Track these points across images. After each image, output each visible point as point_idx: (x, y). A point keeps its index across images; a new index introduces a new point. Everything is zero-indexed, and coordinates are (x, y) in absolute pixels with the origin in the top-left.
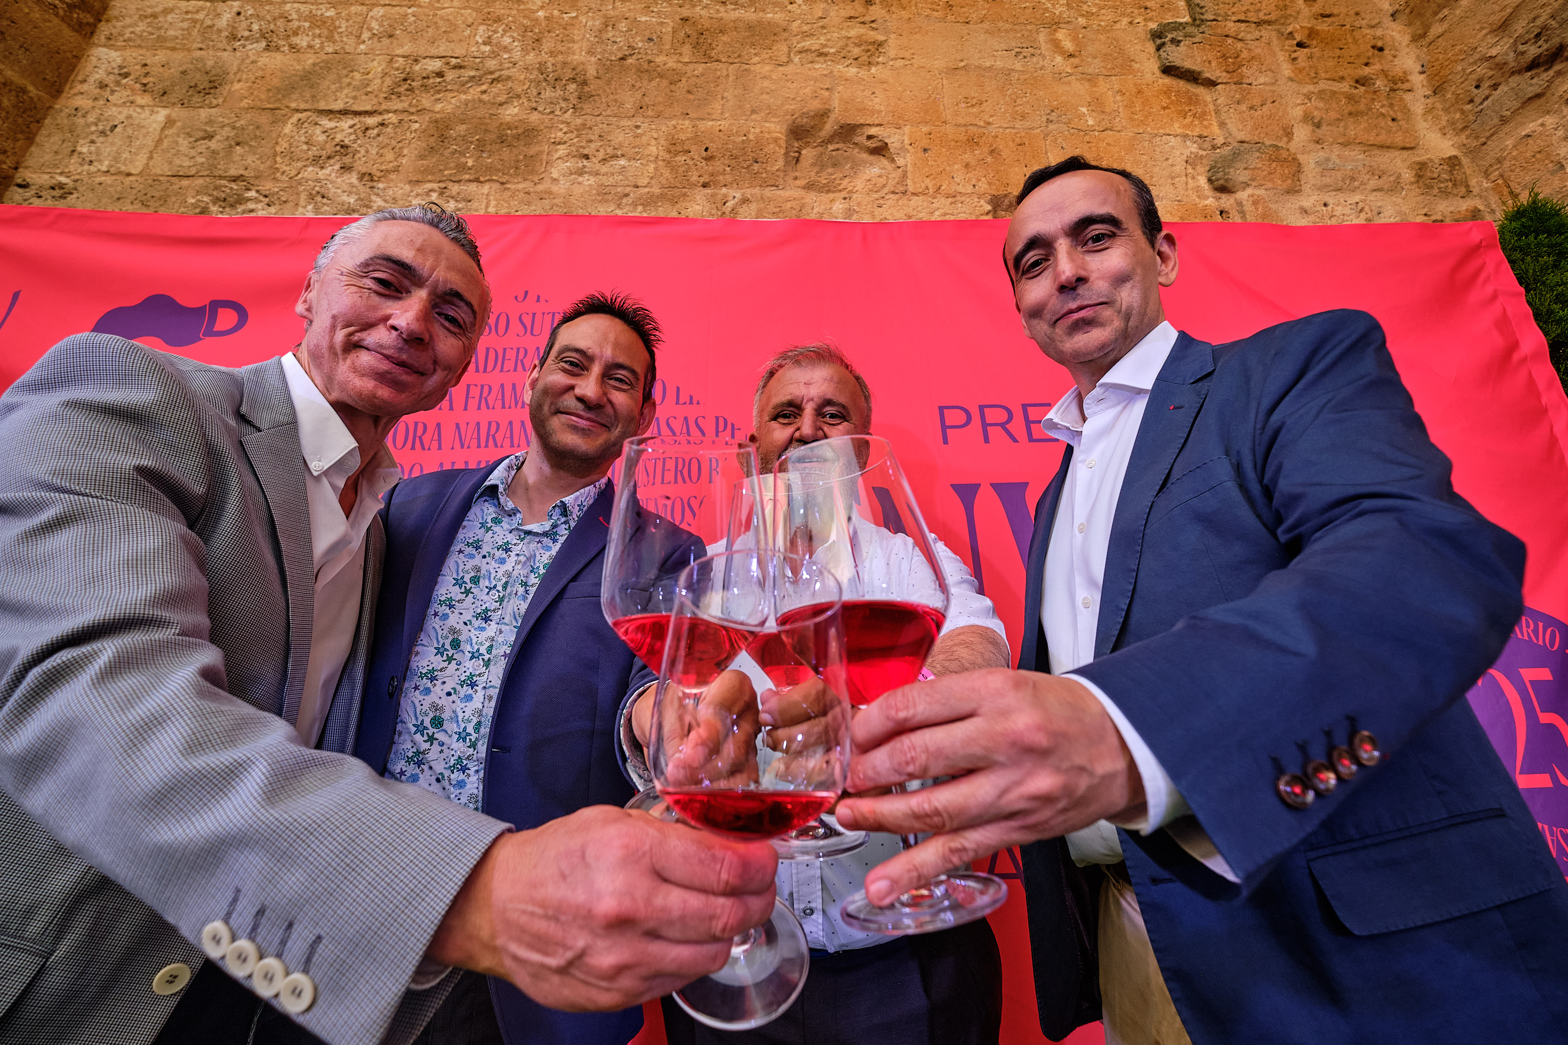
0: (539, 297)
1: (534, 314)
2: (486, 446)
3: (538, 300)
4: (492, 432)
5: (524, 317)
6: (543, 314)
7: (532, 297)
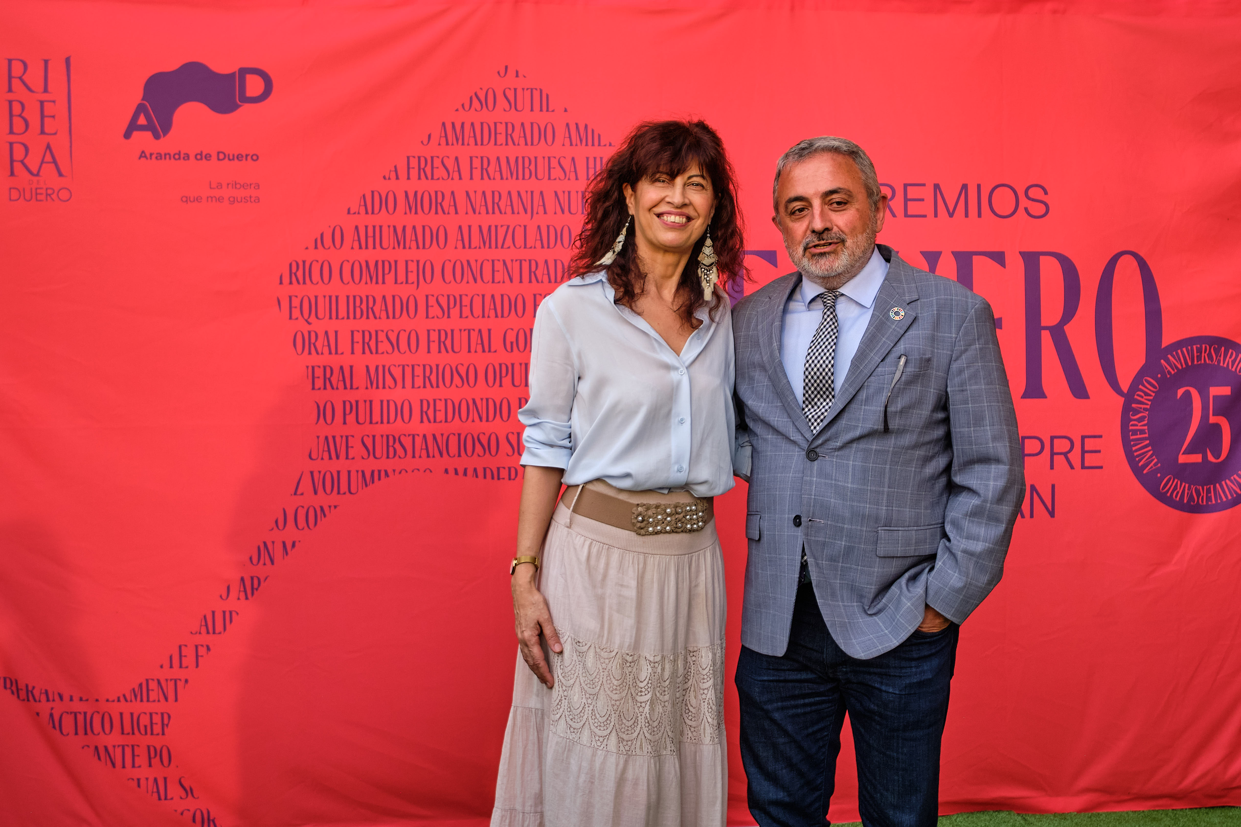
0: (517, 72)
1: (515, 90)
2: (493, 213)
3: (517, 76)
4: (496, 200)
5: (507, 91)
6: (523, 89)
7: (511, 73)
